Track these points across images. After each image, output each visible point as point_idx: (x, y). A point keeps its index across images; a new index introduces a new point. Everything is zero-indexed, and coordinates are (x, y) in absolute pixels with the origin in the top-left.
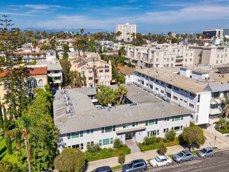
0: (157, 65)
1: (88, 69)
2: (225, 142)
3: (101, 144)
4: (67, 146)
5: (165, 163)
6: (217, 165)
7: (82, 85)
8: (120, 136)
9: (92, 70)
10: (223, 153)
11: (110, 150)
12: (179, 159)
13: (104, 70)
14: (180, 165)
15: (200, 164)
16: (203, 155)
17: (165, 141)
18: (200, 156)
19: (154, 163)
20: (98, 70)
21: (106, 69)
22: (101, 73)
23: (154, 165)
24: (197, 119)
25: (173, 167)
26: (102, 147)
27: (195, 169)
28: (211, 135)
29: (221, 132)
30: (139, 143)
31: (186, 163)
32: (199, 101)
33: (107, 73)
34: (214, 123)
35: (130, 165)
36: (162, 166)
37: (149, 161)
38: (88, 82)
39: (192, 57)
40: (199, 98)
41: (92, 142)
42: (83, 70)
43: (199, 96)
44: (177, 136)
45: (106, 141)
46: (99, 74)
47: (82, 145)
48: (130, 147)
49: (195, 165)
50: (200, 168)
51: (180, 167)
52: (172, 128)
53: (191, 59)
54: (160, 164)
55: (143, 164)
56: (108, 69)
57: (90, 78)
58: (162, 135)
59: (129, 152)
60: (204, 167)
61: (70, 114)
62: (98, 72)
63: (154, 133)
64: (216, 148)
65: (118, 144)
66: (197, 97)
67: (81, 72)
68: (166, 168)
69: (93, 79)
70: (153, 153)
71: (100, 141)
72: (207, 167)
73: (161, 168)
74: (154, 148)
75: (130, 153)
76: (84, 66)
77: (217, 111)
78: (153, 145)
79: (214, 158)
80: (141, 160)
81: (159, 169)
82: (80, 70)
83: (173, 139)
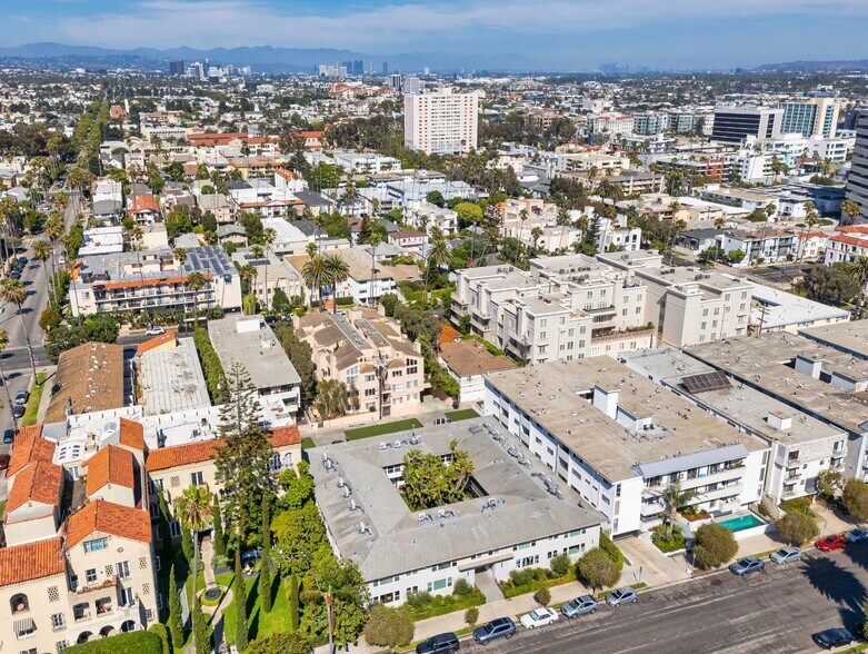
0: (542, 348)
1: (363, 371)
2: (664, 570)
3: (430, 590)
4: (373, 597)
5: (546, 621)
6: (636, 619)
7: (349, 408)
8: (466, 573)
9: (374, 373)
10: (653, 595)
11: (448, 599)
12: (571, 613)
13: (404, 370)
14: (572, 622)
15: (607, 619)
16: (614, 602)
17: (549, 575)
18: (609, 604)
19: (527, 621)
20: (390, 371)
21: (410, 366)
22: (397, 377)
23: (528, 625)
24: (616, 525)
25: (560, 626)
26: (434, 593)
27: (596, 629)
28: (641, 555)
29: (660, 548)
30: (502, 582)
31: (583, 619)
32: (618, 495)
33: (412, 377)
34: (650, 530)
35: (487, 628)
36: (541, 627)
37: (519, 616)
38: (364, 400)
39: (642, 304)
40: (619, 490)
41: (415, 588)
42: (350, 376)
43: (619, 486)
44: (573, 562)
45: (439, 584)
46: (390, 381)
47: (398, 593)
48: (484, 591)
49: (598, 621)
50: (605, 627)
51: (572, 627)
52: (565, 549)
53: (638, 310)
54: (538, 623)
55: (509, 627)
56: (414, 366)
57: (370, 392)
58: (545, 564)
59: (483, 600)
60: (613, 625)
61: (367, 536)
62: (390, 375)
63: (528, 561)
64: (643, 585)
65: (462, 588)
66: (615, 488)
67: (345, 382)
68: (547, 628)
69: (377, 393)
70: (527, 600)
71: (430, 584)
72: (617, 624)
73: (540, 630)
74: (529, 591)
75: (484, 603)
76: (353, 366)
77: (656, 508)
78: (526, 587)
79: (635, 607)
80: (506, 620)
81: (536, 632)
82: (342, 376)
83: (565, 572)
